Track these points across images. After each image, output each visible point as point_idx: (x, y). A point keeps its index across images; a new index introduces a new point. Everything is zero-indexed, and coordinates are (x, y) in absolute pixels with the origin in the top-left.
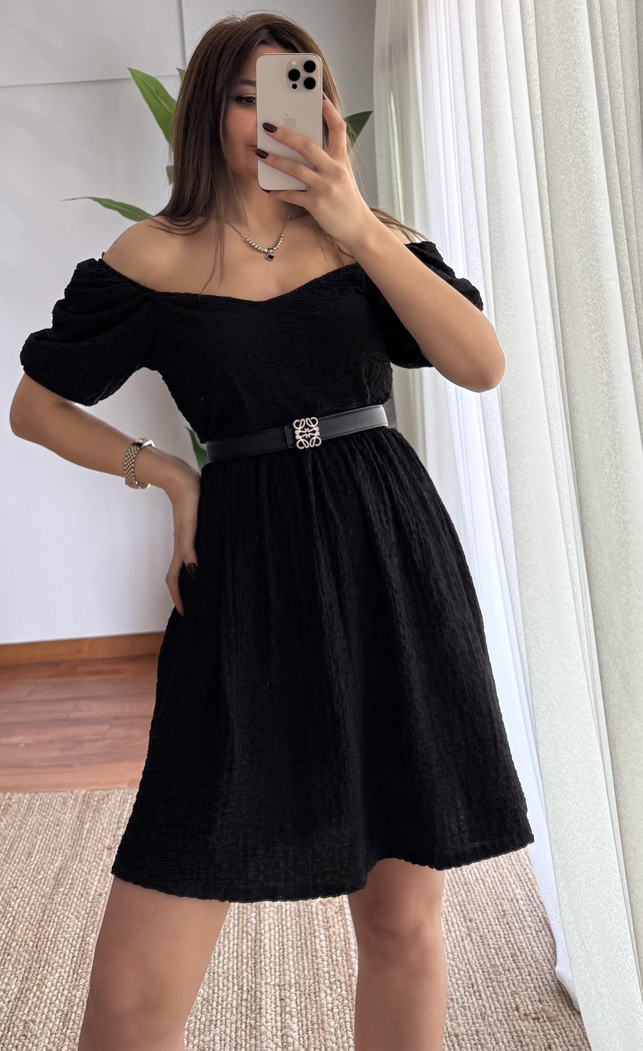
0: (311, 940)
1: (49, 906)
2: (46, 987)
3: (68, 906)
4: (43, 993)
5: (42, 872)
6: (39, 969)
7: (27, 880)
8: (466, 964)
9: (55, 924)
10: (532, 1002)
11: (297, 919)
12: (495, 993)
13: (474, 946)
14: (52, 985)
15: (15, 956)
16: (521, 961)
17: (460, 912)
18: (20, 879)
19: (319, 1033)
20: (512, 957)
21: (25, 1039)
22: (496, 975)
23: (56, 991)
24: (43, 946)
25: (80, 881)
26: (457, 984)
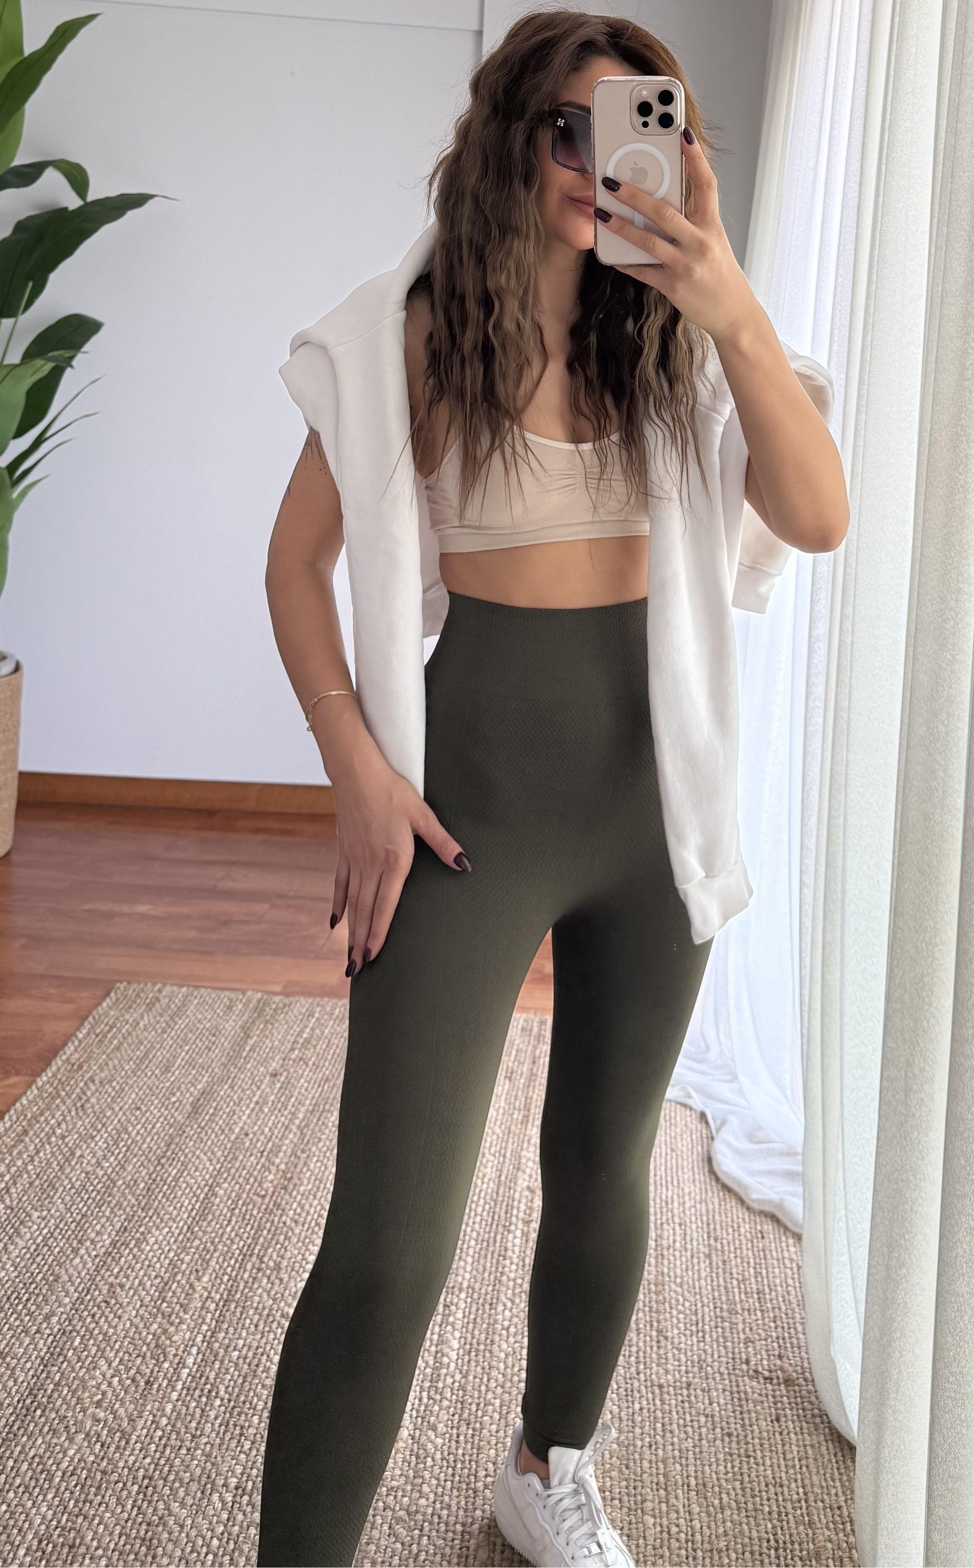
0: (503, 1234)
1: (177, 1140)
2: (148, 1244)
3: (202, 1142)
4: (142, 1251)
5: (178, 1094)
6: (145, 1217)
7: (156, 1102)
8: (696, 1293)
9: (180, 1163)
10: (769, 1356)
11: (492, 1204)
12: (724, 1337)
13: (712, 1272)
14: (156, 1242)
15: (117, 1198)
16: (768, 1301)
17: (705, 1225)
18: (148, 1098)
19: (484, 1356)
20: (758, 1293)
21: (106, 1307)
22: (730, 1313)
23: (160, 1251)
24: (157, 1190)
25: (224, 1113)
26: (678, 1319)
